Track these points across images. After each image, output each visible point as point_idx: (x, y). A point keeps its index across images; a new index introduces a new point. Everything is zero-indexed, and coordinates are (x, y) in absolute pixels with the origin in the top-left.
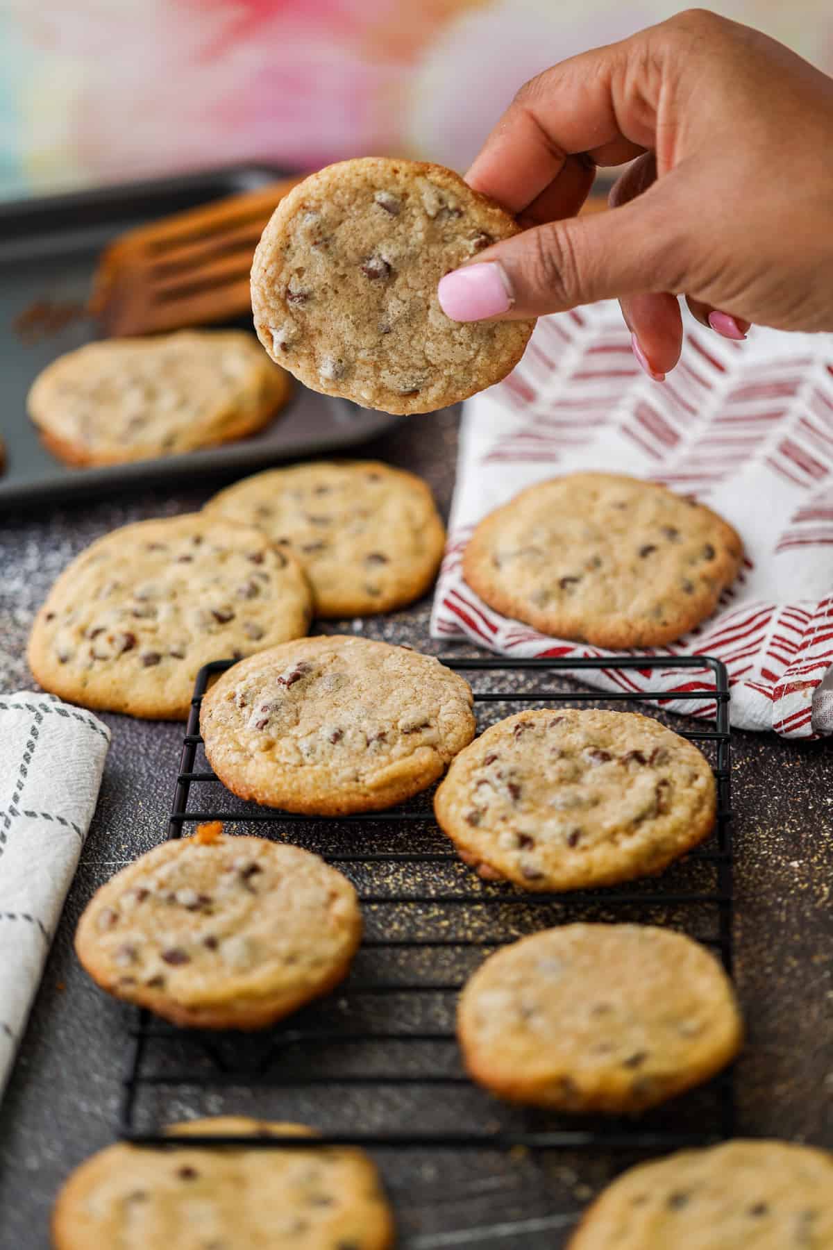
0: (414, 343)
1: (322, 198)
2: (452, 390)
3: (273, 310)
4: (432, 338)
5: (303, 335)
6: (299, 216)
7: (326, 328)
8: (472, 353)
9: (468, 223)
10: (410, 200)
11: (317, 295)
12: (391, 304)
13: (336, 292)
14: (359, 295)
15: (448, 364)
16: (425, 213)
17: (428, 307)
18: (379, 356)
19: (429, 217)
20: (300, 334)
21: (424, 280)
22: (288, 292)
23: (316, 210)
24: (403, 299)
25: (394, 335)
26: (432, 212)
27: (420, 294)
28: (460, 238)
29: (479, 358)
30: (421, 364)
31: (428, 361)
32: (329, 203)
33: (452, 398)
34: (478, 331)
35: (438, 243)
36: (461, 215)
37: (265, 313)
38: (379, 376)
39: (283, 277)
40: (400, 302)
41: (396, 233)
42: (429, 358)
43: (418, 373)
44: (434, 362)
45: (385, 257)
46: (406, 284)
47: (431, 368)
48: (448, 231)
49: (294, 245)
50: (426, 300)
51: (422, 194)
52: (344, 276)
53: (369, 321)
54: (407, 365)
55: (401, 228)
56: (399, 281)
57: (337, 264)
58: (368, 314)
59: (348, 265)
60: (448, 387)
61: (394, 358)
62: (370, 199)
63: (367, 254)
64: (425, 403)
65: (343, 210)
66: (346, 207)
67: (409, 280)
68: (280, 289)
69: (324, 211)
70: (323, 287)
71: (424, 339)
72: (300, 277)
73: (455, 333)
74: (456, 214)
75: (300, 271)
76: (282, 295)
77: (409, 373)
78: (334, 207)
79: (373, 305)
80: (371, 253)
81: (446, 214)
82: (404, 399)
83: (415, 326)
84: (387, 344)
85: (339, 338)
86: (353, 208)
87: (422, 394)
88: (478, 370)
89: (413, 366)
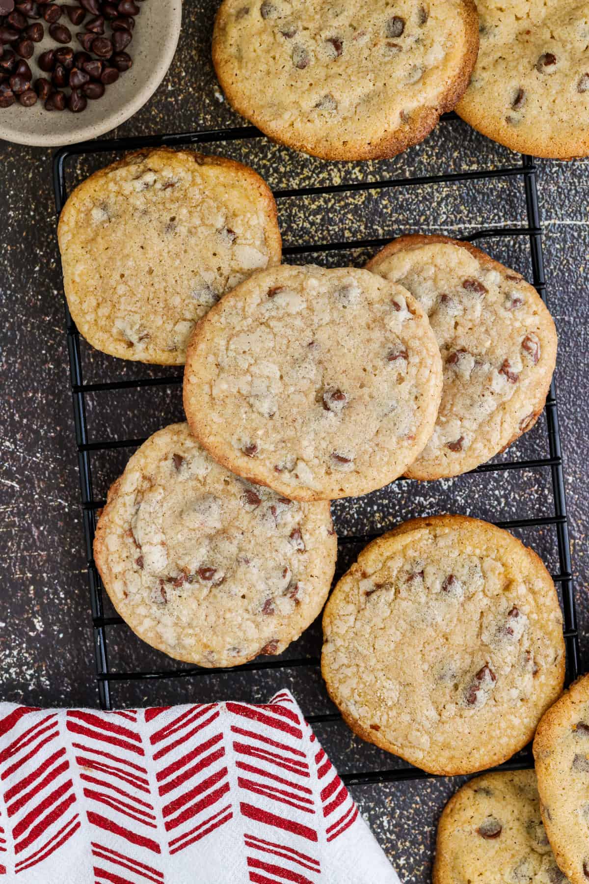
0: (285, 342)
1: (399, 452)
2: (240, 305)
3: (414, 337)
4: (271, 350)
5: (383, 320)
6: (414, 429)
7: (365, 334)
8: (232, 347)
9: (267, 463)
10: (323, 471)
11: (380, 364)
12: (315, 371)
13: (365, 370)
14: (344, 372)
15: (250, 330)
16: (307, 463)
17: (281, 377)
18: (312, 320)
19: (303, 460)
20: (386, 321)
21: (292, 403)
22: (406, 357)
23: (400, 439)
24: (305, 380)
25: (305, 344)
26: (301, 465)
27: (292, 389)
28: (272, 448)
29: (223, 343)
30: (272, 323)
31: (268, 326)
32: (391, 448)
33: (238, 296)
34: (232, 369)
35: (289, 439)
36: (276, 469)
37: (420, 333)
38: (307, 301)
39: (413, 371)
40: (307, 376)
41: (327, 439)
42: (268, 330)
43: (273, 313)
44: (263, 327)
45: (331, 415)
46: (306, 395)
47: (264, 321)
48: (284, 452)
49: (412, 402)
50: (285, 385)
51: (314, 478)
52: (362, 387)
53: (329, 350)
54: (286, 318)
55: (324, 445)
56: (312, 396)
57: (371, 397)
58: (332, 357)
59: (361, 397)
60: (244, 307)
61: (298, 323)
62: (358, 461)
63: (347, 412)
64: (259, 286)
65: (377, 445)
66: (376, 449)
67: (304, 400)
68: (414, 359)
69: (394, 440)
70: (377, 372)
71: (277, 348)
72: (400, 374)
73: (253, 362)
74: (280, 467)
75: (401, 380)
76: (410, 353)
77: (281, 312)
78: (387, 446)
79: (329, 365)
80: (344, 414)
81: (289, 465)
82: (279, 285)
83: (288, 358)
84: (308, 333)
85: (352, 327)
86: (371, 450)
87: (264, 295)
88: (223, 329)
89: (280, 319)
